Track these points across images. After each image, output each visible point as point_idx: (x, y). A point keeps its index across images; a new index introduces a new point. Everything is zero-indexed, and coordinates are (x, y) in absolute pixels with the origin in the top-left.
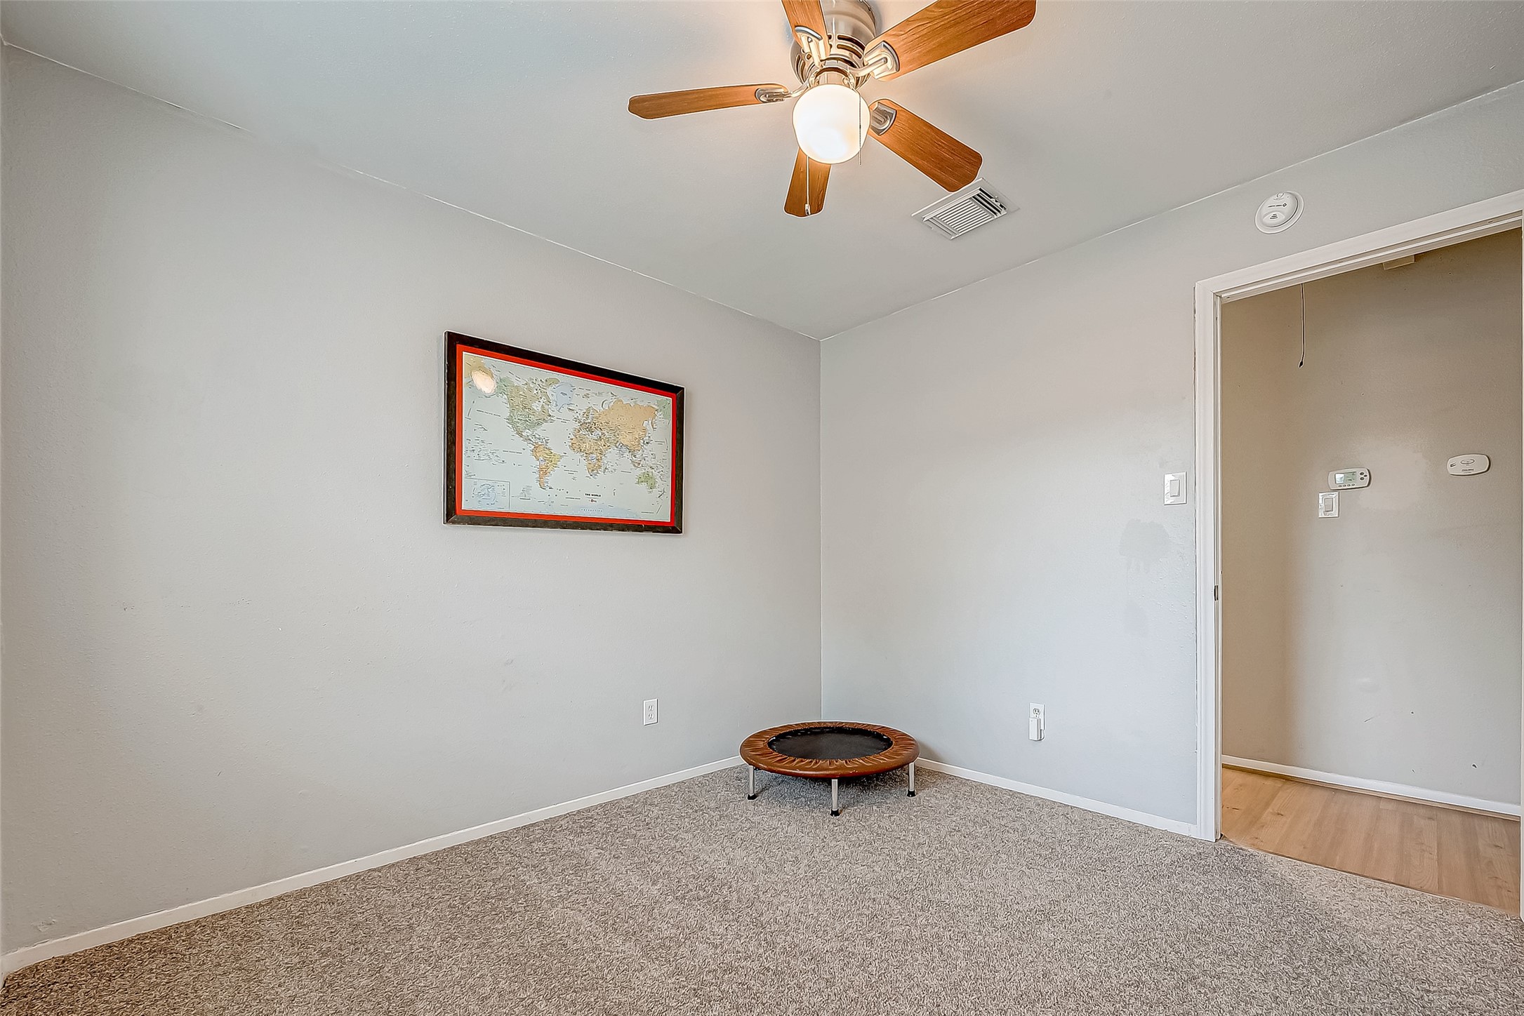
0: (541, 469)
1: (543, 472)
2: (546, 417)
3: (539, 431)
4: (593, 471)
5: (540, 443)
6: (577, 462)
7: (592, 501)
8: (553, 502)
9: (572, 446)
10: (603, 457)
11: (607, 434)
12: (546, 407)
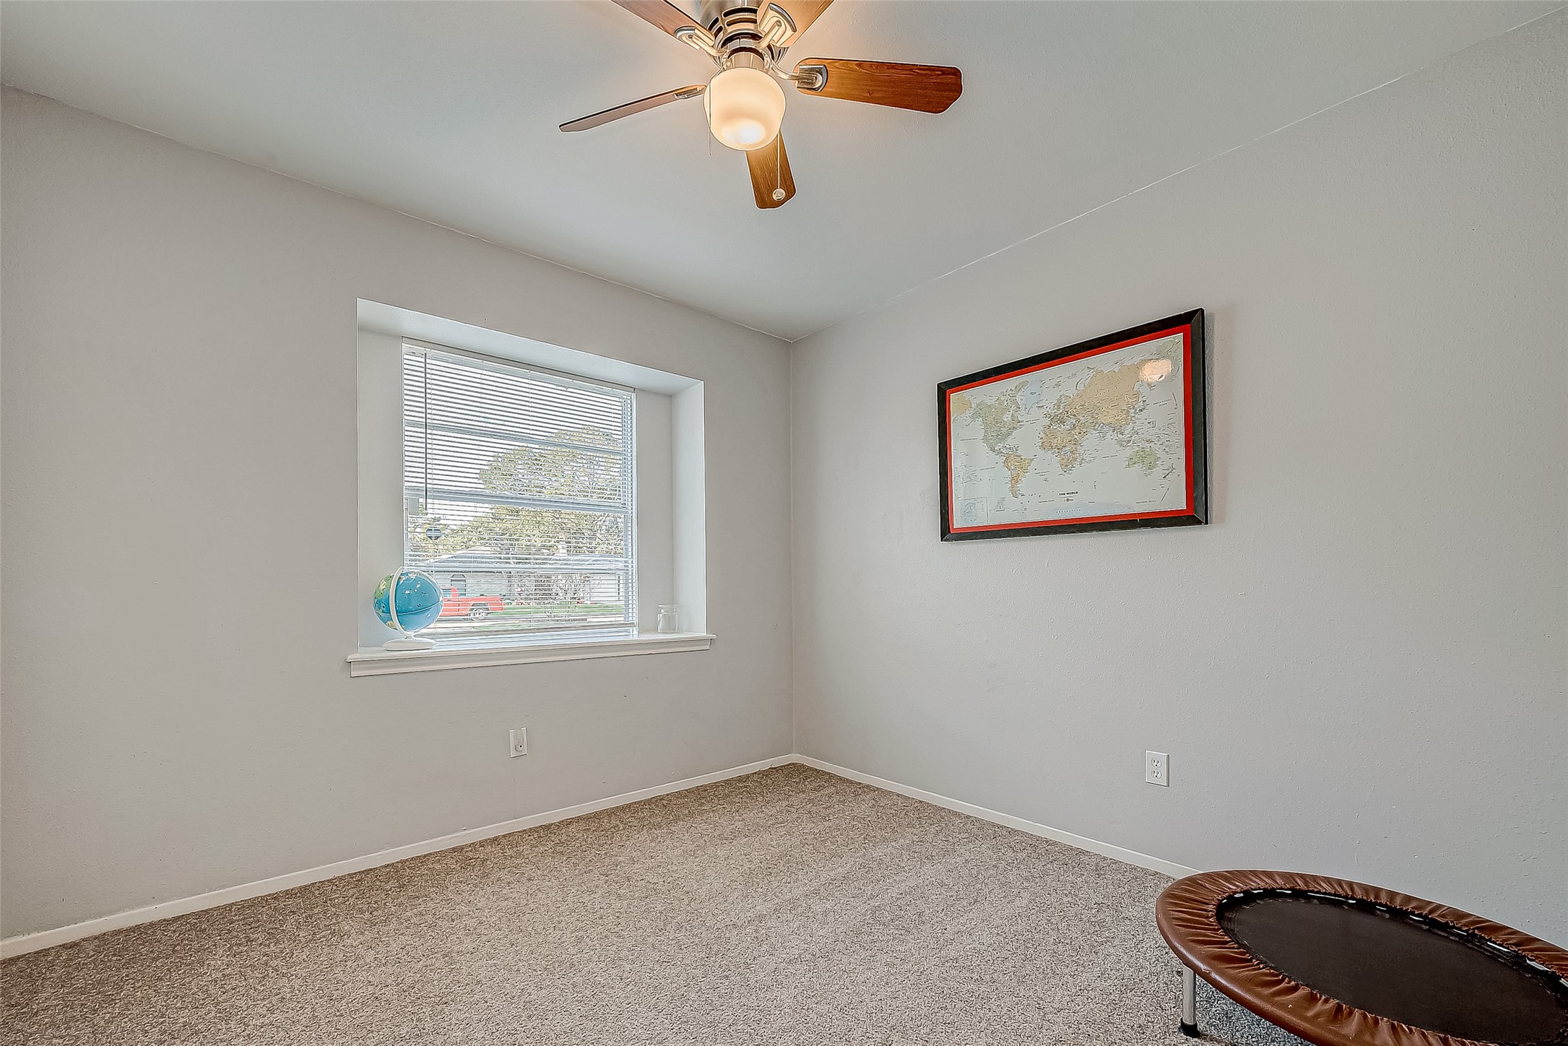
0: (1013, 478)
1: (1015, 480)
2: (1016, 424)
3: (1010, 442)
4: (1067, 466)
5: (1010, 453)
6: (1052, 460)
7: (1068, 500)
8: (1025, 509)
9: (1043, 447)
10: (1079, 447)
11: (1082, 418)
12: (1016, 414)
